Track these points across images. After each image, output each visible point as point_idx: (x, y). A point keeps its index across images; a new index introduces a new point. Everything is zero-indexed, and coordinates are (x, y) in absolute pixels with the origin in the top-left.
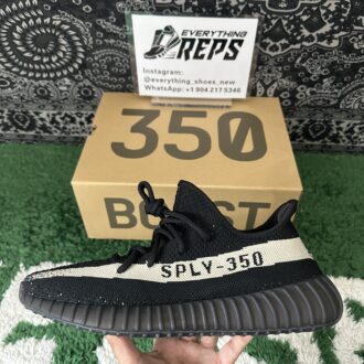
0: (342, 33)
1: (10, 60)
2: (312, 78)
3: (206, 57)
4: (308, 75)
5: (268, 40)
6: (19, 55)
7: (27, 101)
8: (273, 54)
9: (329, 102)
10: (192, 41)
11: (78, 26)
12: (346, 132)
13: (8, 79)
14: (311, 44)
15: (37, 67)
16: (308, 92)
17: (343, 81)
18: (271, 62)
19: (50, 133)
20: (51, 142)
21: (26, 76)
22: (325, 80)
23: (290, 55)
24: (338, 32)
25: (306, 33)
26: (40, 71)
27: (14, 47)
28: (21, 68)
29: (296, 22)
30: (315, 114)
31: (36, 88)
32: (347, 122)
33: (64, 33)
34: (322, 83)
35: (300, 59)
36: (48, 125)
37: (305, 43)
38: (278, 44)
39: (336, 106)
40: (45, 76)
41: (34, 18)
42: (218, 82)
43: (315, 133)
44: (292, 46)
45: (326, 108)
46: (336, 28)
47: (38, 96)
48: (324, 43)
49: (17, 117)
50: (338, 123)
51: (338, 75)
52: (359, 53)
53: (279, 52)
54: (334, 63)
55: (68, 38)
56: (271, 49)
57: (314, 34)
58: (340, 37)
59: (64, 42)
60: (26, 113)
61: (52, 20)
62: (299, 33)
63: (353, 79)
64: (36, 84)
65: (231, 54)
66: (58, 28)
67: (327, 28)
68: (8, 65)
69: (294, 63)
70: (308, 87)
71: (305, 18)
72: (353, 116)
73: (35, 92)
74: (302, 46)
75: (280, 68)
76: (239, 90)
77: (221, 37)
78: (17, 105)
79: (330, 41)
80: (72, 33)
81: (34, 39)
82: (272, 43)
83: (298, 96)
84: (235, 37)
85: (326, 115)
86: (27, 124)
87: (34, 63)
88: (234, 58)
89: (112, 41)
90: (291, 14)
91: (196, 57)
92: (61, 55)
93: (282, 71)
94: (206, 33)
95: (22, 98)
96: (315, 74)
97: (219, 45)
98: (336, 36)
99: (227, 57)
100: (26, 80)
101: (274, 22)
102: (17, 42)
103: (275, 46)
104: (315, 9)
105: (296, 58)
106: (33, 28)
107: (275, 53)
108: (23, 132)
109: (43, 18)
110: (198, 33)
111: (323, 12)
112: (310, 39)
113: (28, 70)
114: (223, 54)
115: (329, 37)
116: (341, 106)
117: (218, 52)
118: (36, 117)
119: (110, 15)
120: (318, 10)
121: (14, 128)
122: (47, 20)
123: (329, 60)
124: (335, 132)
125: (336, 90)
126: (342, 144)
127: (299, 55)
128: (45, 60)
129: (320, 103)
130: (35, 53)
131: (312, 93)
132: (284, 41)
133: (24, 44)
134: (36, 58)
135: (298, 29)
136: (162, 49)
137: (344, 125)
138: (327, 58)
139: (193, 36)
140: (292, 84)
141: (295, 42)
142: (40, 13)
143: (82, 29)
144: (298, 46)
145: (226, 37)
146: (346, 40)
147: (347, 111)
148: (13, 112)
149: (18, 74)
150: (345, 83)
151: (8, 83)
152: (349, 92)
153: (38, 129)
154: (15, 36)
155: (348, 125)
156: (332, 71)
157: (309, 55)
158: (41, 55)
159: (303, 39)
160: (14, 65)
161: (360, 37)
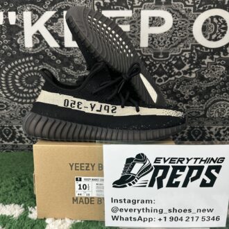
0: (196, 70)
1: (10, 92)
2: (185, 97)
4: (183, 96)
5: (156, 76)
6: (16, 88)
7: (14, 118)
8: (160, 84)
9: (199, 113)
11: (52, 71)
12: (216, 135)
13: (6, 103)
14: (180, 76)
15: (25, 95)
16: (184, 107)
17: (204, 98)
19: (24, 142)
20: (22, 150)
21: (17, 101)
22: (193, 99)
23: (169, 84)
24: (193, 69)
25: (176, 70)
26: (26, 98)
27: (14, 83)
28: (15, 96)
29: (170, 64)
30: (192, 122)
31: (21, 109)
32: (215, 127)
34: (192, 101)
35: (175, 86)
36: (24, 136)
37: (177, 76)
38: (162, 78)
39: (204, 116)
40: (28, 101)
41: (29, 67)
43: (196, 136)
44: (170, 79)
45: (198, 117)
46: (192, 67)
47: (21, 114)
48: (187, 76)
49: (5, 132)
50: (209, 128)
51: (200, 94)
52: (208, 80)
53: (163, 82)
54: (196, 87)
56: (158, 81)
57: (181, 71)
58: (195, 72)
59: (43, 80)
60: (11, 127)
62: (173, 71)
63: (210, 97)
64: (22, 106)
67: (187, 67)
68: (8, 95)
69: (173, 88)
70: (184, 103)
71: (174, 62)
72: (217, 122)
73: (20, 112)
74: (175, 78)
75: (165, 92)
78: (7, 122)
79: (190, 74)
81: (27, 79)
82: (158, 78)
85: (200, 122)
86: (10, 136)
87: (23, 93)
89: (70, 80)
90: (166, 61)
92: (40, 88)
93: (167, 94)
95: (11, 117)
96: (186, 95)
98: (193, 71)
100: (16, 104)
101: (158, 66)
102: (17, 81)
103: (160, 79)
104: (178, 57)
105: (173, 86)
106: (27, 73)
107: (161, 83)
108: (6, 143)
109: (34, 67)
111: (183, 58)
112: (179, 74)
113: (19, 97)
115: (189, 72)
116: (208, 116)
118: (17, 130)
119: (70, 65)
120: (180, 58)
122: (36, 68)
123: (193, 86)
124: (208, 135)
125: (201, 105)
127: (175, 84)
128: (30, 91)
129: (194, 114)
130: (25, 87)
131: (187, 107)
132: (165, 76)
133: (21, 82)
134: (26, 90)
135: (171, 69)
137: (212, 130)
138: (191, 84)
140: (174, 102)
141: (171, 76)
142: (33, 64)
143: (54, 73)
144: (173, 78)
146: (199, 73)
147: (212, 119)
148: (4, 127)
149: (12, 100)
150: (206, 100)
151: (5, 106)
152: (210, 106)
153: (16, 140)
154: (17, 77)
155: (216, 130)
156: (196, 92)
157: (181, 84)
158: (29, 88)
159: (175, 74)
160: (12, 94)
161: (207, 71)
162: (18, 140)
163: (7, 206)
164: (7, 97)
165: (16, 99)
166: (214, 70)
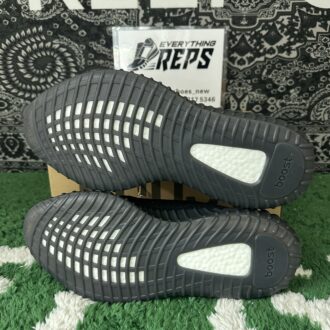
0: (298, 45)
1: (11, 82)
2: (279, 89)
3: (182, 66)
4: (276, 87)
5: (235, 55)
6: (20, 76)
7: (20, 123)
8: (241, 68)
9: (299, 114)
10: (169, 51)
11: (73, 48)
12: (322, 148)
13: (6, 100)
14: (273, 56)
15: (33, 87)
16: (278, 104)
17: (308, 91)
18: (240, 76)
20: (36, 170)
21: (22, 97)
22: (292, 91)
23: (256, 68)
24: (294, 43)
25: (267, 46)
26: (36, 92)
27: (16, 68)
28: (20, 89)
29: (257, 36)
32: (322, 135)
33: (61, 55)
34: (290, 94)
35: (265, 71)
37: (268, 56)
38: (244, 58)
39: (307, 118)
41: (38, 43)
42: (193, 91)
44: (257, 59)
45: (298, 120)
46: (292, 40)
48: (284, 55)
49: (8, 143)
50: (313, 137)
51: (303, 84)
52: (317, 62)
53: (247, 65)
54: (297, 73)
55: (64, 60)
56: (239, 63)
57: (274, 47)
58: (297, 48)
59: (60, 63)
60: (16, 136)
61: (52, 44)
62: (262, 47)
63: (317, 89)
65: (204, 63)
66: (57, 51)
67: (284, 40)
68: (9, 87)
69: (261, 75)
70: (277, 99)
71: (264, 33)
72: (326, 128)
74: (266, 58)
75: (249, 81)
76: (213, 99)
77: (194, 47)
78: (10, 128)
79: (289, 51)
80: (67, 55)
81: (35, 61)
82: (239, 58)
83: (269, 109)
84: (206, 47)
85: (300, 128)
86: (16, 150)
87: (31, 83)
88: (206, 66)
89: (101, 62)
90: (252, 30)
91: (173, 67)
92: (56, 75)
93: (251, 84)
94: (181, 44)
95: (16, 120)
96: (282, 85)
97: (193, 54)
98: (294, 47)
99: (200, 66)
100: (22, 101)
101: (238, 38)
102: (20, 65)
103: (242, 60)
104: (271, 24)
105: (262, 70)
106: (35, 52)
107: (243, 67)
108: (11, 159)
109: (45, 42)
110: (174, 44)
111: (278, 26)
112: (271, 51)
113: (25, 91)
114: (196, 63)
115: (287, 48)
116: (312, 118)
117: (192, 61)
118: (26, 141)
119: (100, 38)
120: (274, 25)
121: (3, 154)
122: (48, 44)
123: (292, 71)
125: (304, 101)
126: (321, 162)
127: (264, 67)
128: (42, 81)
129: (291, 115)
130: (34, 75)
131: (282, 105)
132: (249, 55)
133: (26, 67)
134: (34, 79)
135: (259, 43)
136: (143, 61)
137: (318, 139)
138: (289, 69)
139: (170, 47)
140: (262, 97)
141: (259, 55)
142: (43, 38)
143: (77, 52)
144: (262, 59)
145: (198, 47)
146: (303, 50)
147: (318, 122)
148: (5, 136)
149: (16, 95)
150: (311, 93)
151: (6, 105)
152: (316, 102)
153: (25, 155)
154: (20, 58)
155: (323, 139)
156: (296, 81)
157: (274, 67)
158: (39, 76)
159: (266, 52)
160: (15, 86)
161: (315, 47)
162: (27, 154)
163: (16, 249)
164: (8, 91)
165: (21, 94)
166: (326, 45)
